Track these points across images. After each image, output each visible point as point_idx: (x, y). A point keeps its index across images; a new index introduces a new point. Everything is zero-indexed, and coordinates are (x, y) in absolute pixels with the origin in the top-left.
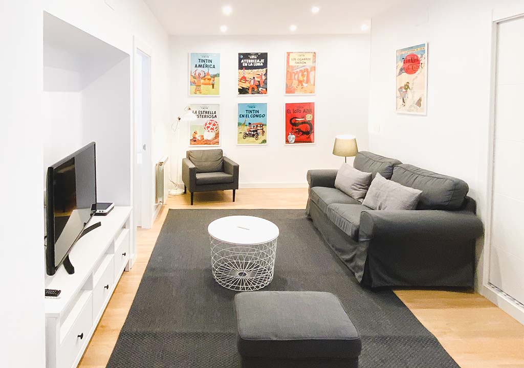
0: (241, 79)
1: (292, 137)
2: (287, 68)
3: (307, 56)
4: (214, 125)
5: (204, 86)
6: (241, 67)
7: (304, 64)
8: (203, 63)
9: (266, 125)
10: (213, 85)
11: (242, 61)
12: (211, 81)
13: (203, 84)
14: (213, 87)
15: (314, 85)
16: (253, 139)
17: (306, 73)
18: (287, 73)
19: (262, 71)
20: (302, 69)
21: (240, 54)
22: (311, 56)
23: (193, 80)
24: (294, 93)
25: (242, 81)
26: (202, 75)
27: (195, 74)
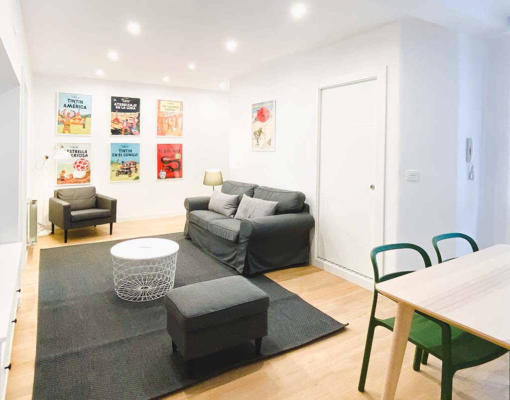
0: (114, 121)
1: (163, 174)
2: (158, 114)
3: (175, 104)
4: (85, 164)
5: (73, 125)
6: (114, 109)
7: (173, 111)
8: (73, 103)
9: (139, 163)
10: (84, 125)
11: (115, 104)
12: (82, 122)
13: (72, 123)
14: (84, 127)
15: (182, 129)
16: (126, 176)
17: (174, 119)
18: (158, 118)
19: (135, 115)
20: (172, 115)
21: (113, 98)
22: (179, 105)
23: (61, 119)
24: (165, 135)
25: (115, 122)
26: (72, 115)
27: (64, 114)
